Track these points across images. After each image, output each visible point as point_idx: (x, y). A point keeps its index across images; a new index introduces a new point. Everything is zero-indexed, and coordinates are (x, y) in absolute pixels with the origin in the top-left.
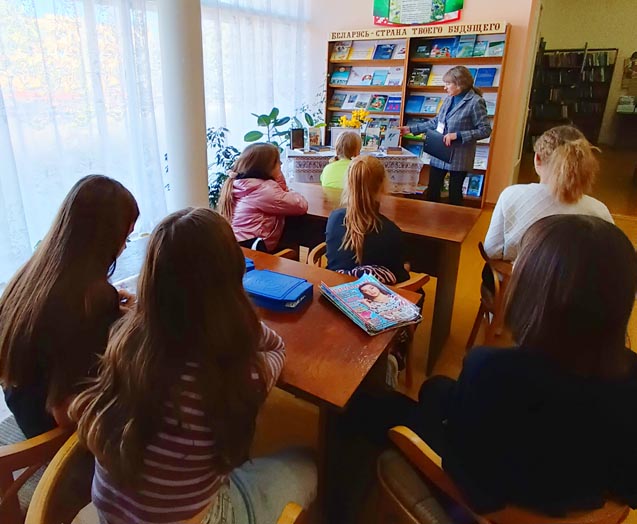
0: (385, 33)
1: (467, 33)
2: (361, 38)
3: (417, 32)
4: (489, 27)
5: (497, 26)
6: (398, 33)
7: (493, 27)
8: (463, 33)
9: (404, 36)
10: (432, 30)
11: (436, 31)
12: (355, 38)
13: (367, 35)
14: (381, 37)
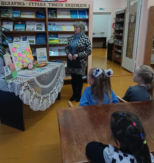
0: (34, 4)
1: (74, 8)
2: (20, 6)
3: (51, 5)
4: (82, 5)
5: (86, 5)
6: (41, 4)
7: (84, 5)
8: (72, 7)
9: (44, 7)
10: (58, 5)
11: (60, 5)
12: (17, 5)
13: (24, 4)
14: (32, 6)
